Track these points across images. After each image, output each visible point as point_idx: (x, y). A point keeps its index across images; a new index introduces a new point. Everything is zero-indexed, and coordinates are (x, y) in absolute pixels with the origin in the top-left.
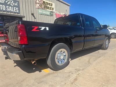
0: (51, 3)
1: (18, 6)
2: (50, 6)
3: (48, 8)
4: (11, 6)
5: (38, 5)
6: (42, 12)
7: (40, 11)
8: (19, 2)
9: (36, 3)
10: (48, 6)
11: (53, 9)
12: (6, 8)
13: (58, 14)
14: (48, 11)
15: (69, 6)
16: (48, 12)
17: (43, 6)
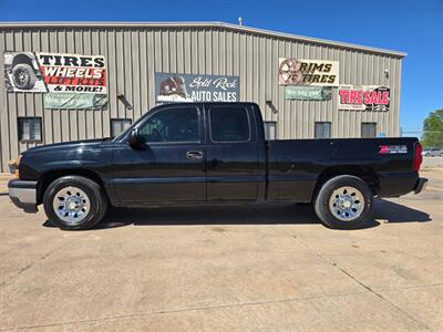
0: (326, 62)
1: (237, 89)
2: (321, 74)
3: (316, 78)
4: (222, 91)
5: (285, 77)
6: (294, 92)
7: (290, 92)
8: (239, 78)
9: (281, 72)
10: (317, 72)
11: (332, 79)
12: (213, 97)
13: (352, 92)
14: (316, 89)
15: (399, 57)
16: (314, 89)
17: (300, 77)
